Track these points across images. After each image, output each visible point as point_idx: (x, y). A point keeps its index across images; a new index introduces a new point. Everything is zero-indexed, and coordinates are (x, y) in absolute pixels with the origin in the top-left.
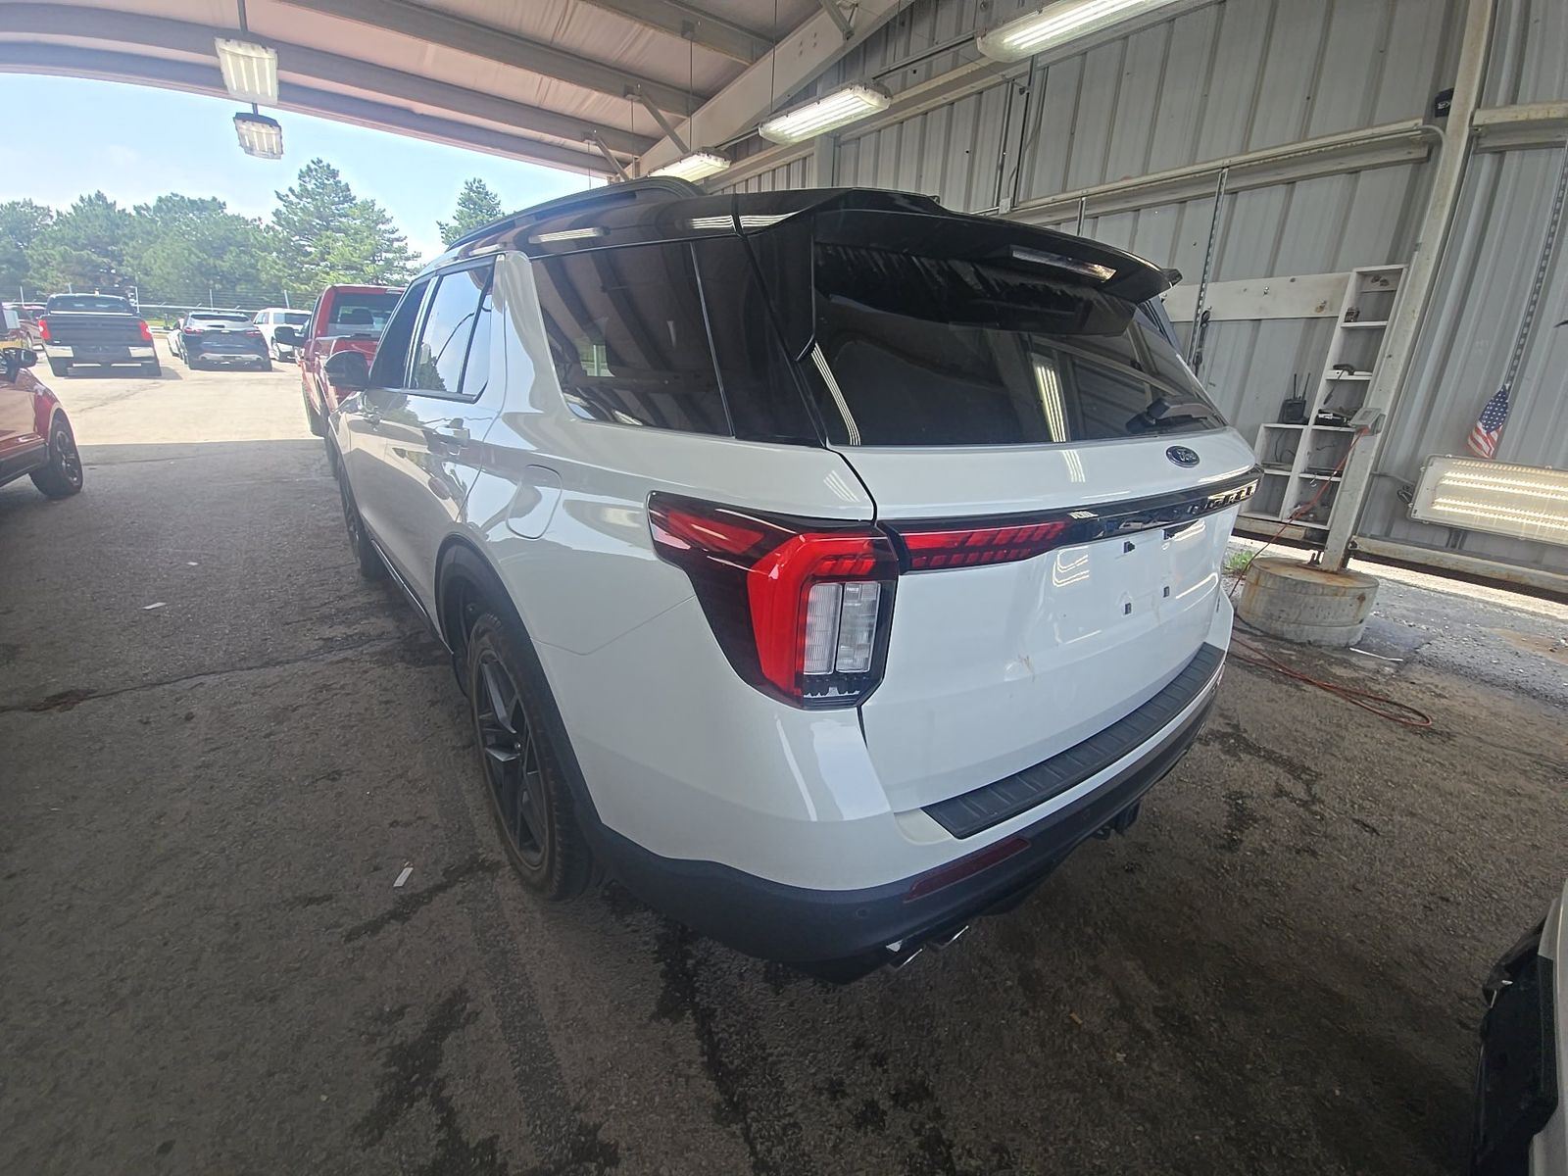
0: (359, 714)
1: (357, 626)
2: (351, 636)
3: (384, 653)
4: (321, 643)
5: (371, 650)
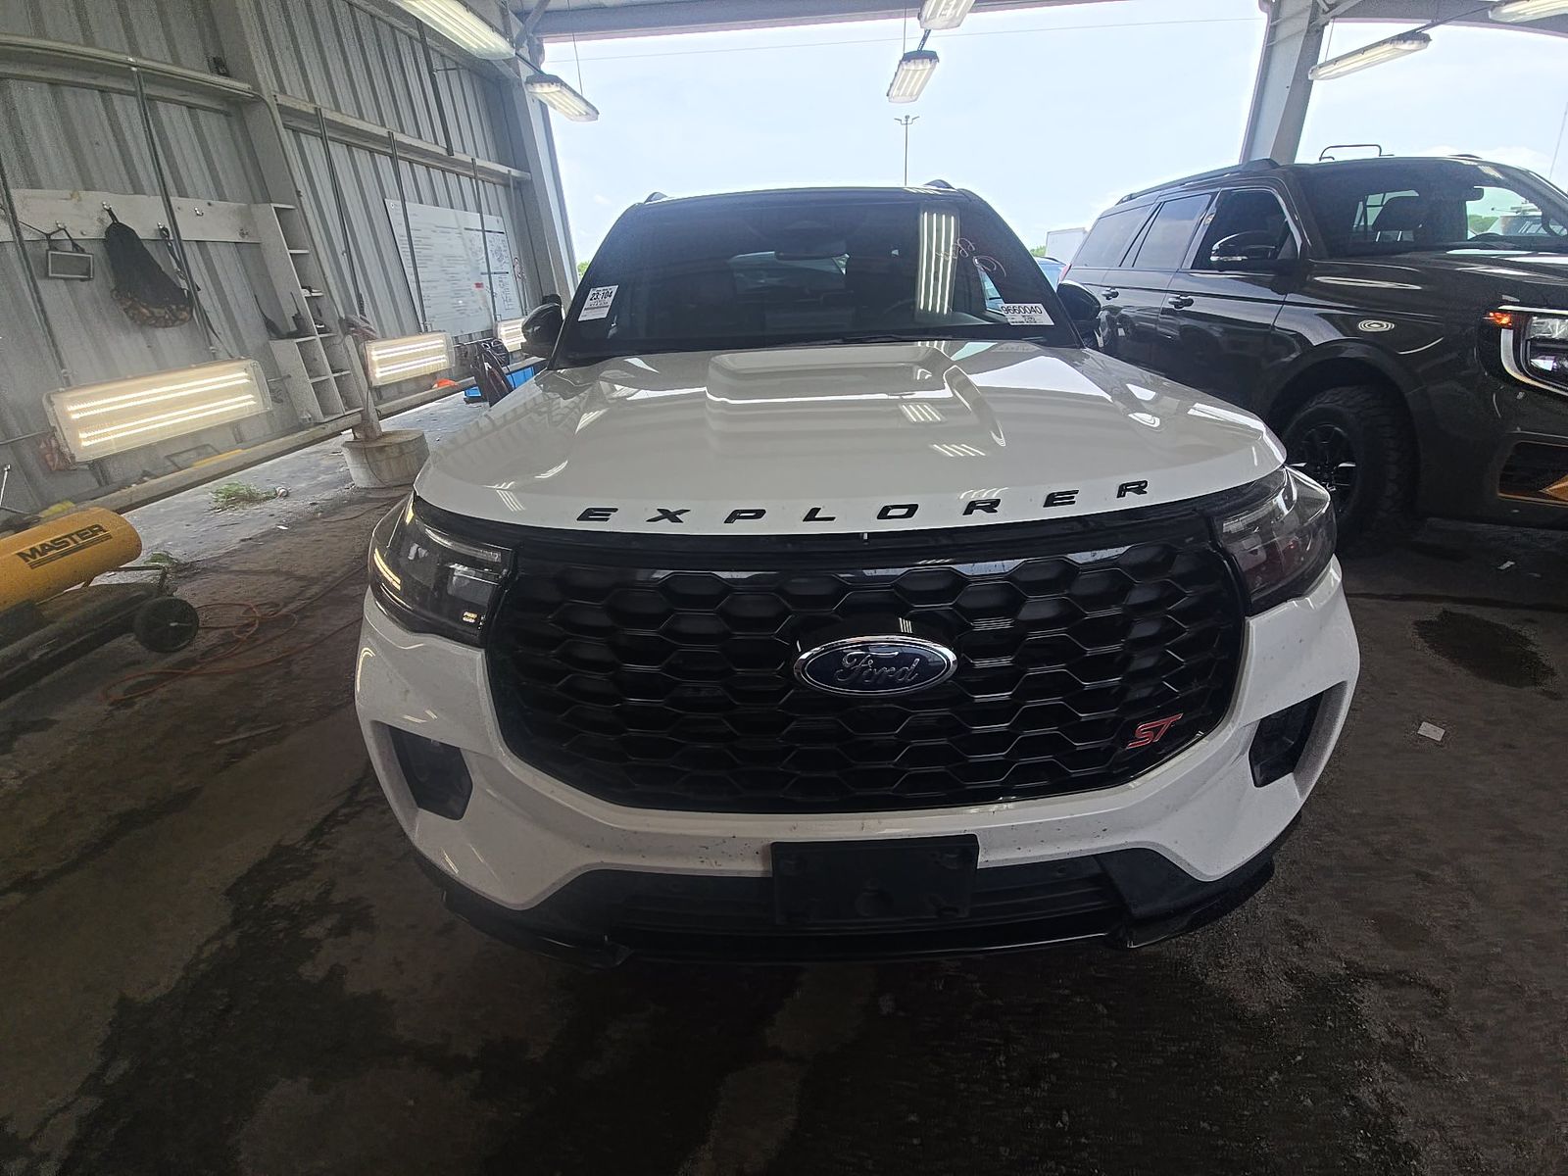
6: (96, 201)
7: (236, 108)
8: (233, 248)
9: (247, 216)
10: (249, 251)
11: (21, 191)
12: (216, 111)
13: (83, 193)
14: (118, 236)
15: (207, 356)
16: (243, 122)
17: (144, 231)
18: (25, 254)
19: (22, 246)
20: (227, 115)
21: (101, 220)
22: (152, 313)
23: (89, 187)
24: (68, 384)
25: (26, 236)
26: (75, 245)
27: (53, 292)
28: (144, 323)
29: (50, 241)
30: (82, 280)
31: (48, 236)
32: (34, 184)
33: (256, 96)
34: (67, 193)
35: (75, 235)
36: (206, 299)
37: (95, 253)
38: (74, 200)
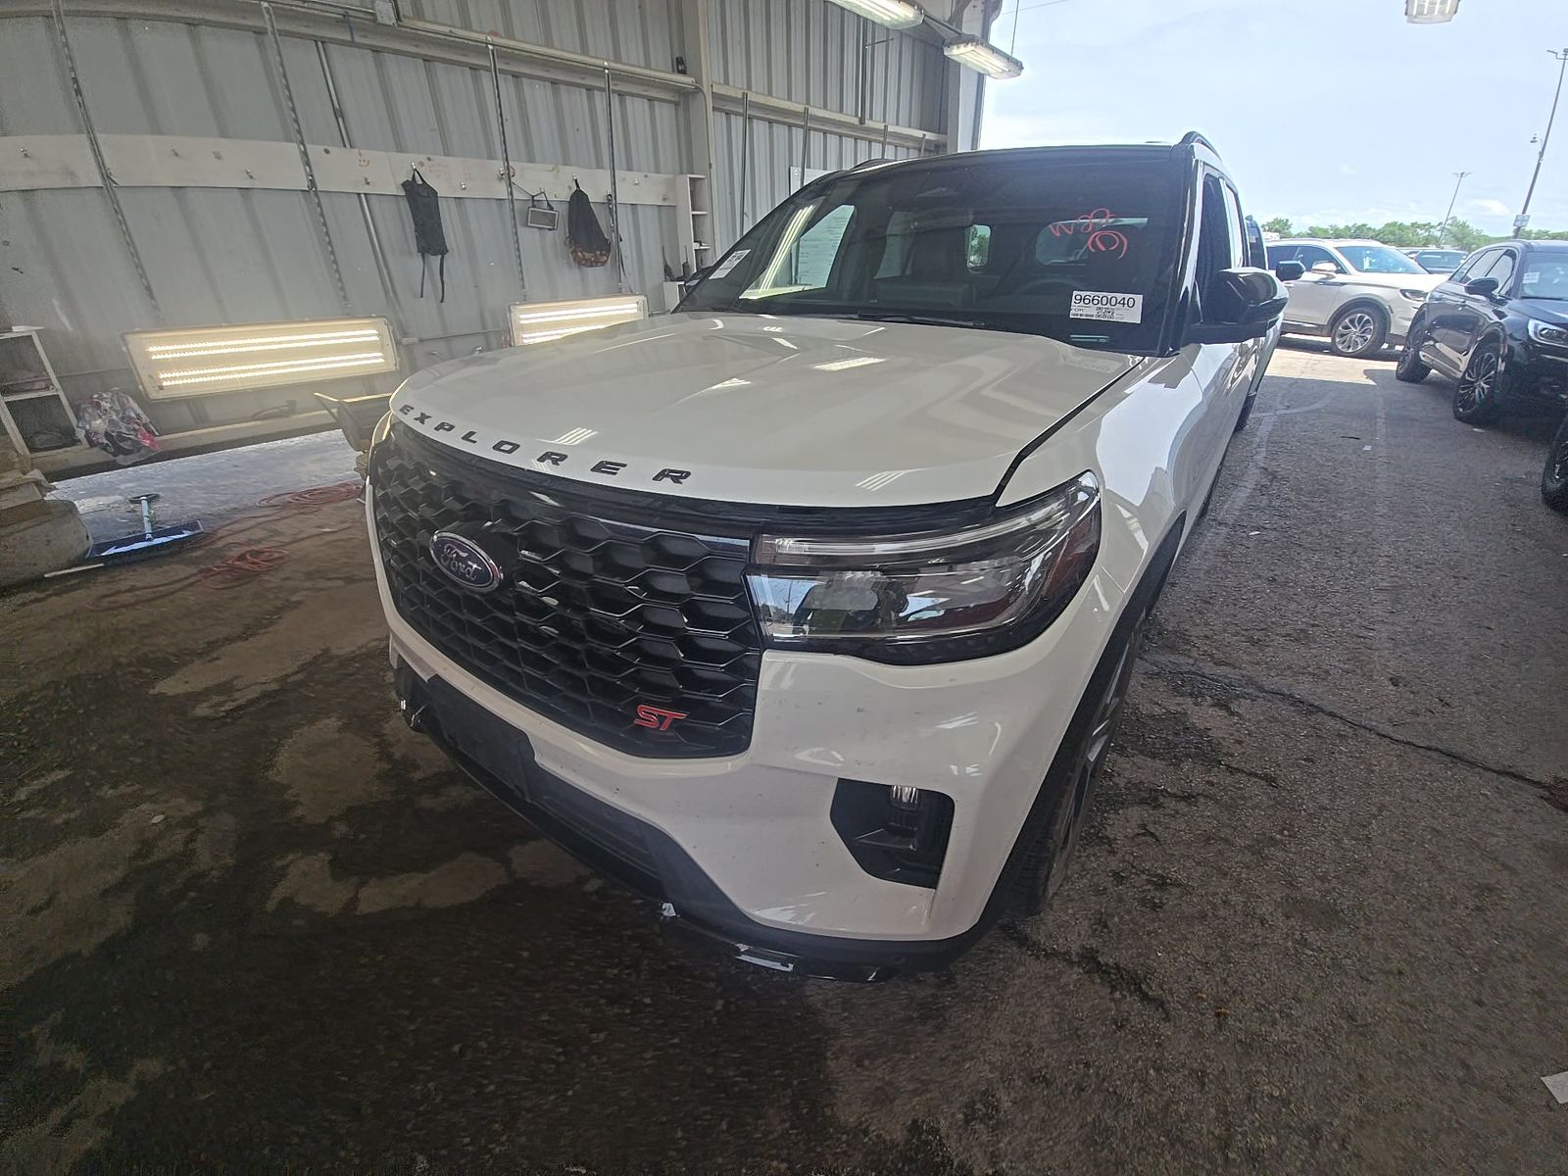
0: (1235, 605)
1: (1172, 708)
2: (1191, 695)
3: (1173, 649)
4: (1234, 707)
5: (1182, 660)
6: (569, 173)
7: (684, 98)
8: (656, 209)
9: (671, 185)
10: (667, 211)
11: (522, 164)
12: (670, 102)
13: (561, 167)
14: (579, 199)
15: (617, 290)
16: (687, 110)
17: (595, 196)
18: (513, 210)
19: (512, 202)
20: (677, 104)
21: (570, 188)
22: (584, 255)
23: (566, 163)
24: (525, 300)
25: (516, 195)
26: (548, 204)
27: (529, 236)
28: (581, 263)
29: (533, 201)
30: (550, 230)
31: (533, 197)
32: (531, 159)
33: (696, 88)
34: (550, 167)
35: (551, 198)
36: (627, 249)
37: (561, 212)
38: (555, 172)
